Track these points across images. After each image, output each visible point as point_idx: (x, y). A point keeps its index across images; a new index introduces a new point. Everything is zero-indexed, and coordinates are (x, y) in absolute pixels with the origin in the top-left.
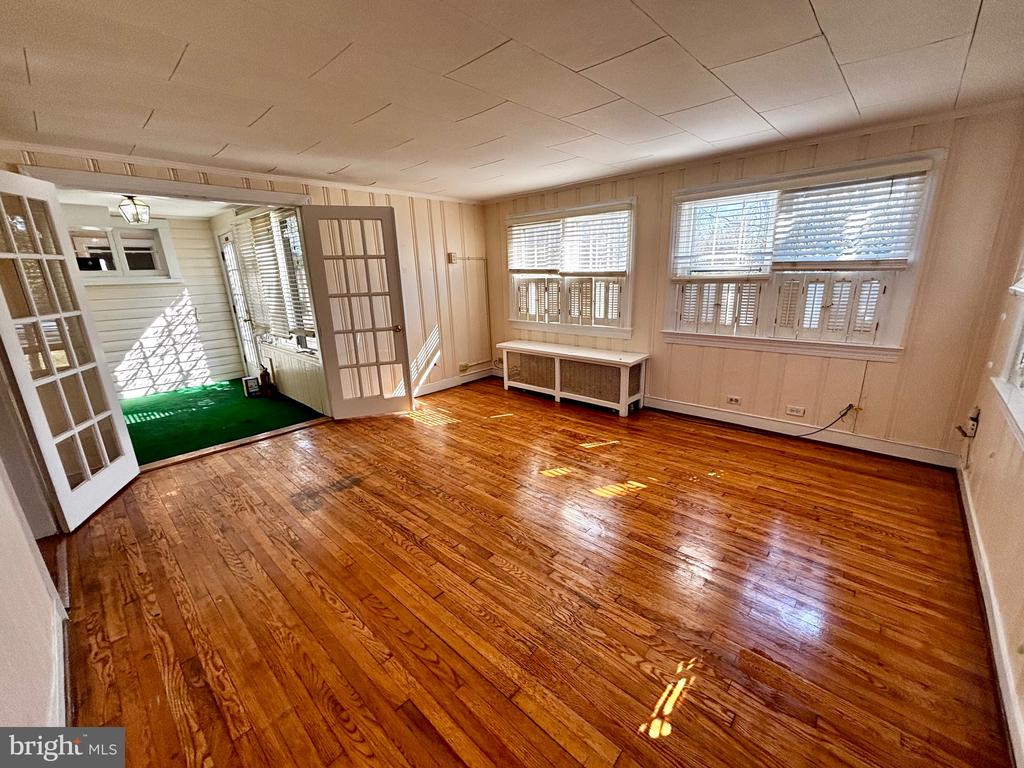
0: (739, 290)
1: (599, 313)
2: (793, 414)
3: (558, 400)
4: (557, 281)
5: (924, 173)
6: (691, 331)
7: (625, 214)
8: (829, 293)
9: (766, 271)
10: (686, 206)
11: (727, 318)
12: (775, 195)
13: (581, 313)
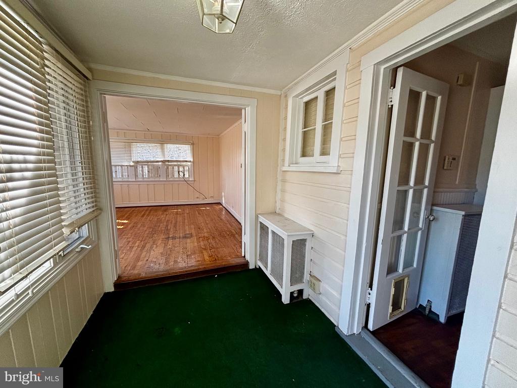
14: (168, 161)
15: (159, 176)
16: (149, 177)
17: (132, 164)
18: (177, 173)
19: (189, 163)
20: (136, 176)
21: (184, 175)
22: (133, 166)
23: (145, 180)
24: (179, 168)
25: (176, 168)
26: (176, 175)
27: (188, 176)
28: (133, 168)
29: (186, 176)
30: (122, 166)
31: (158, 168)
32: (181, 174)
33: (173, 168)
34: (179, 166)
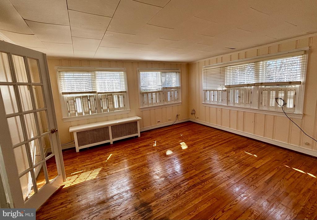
0: (156, 94)
1: (116, 106)
2: (170, 120)
3: (112, 143)
4: (93, 96)
5: (179, 72)
6: (147, 106)
7: (122, 73)
8: (171, 93)
9: (160, 90)
10: (141, 73)
11: (154, 101)
12: (159, 73)
13: (108, 107)
14: (262, 84)
15: (250, 102)
16: (240, 103)
17: (224, 89)
18: (274, 100)
19: (298, 86)
20: (228, 101)
21: (285, 104)
22: (225, 91)
23: (236, 106)
24: (277, 94)
25: (273, 94)
26: (273, 102)
27: (291, 106)
28: (226, 93)
29: (288, 106)
30: (218, 91)
31: (249, 93)
32: (281, 103)
33: (269, 94)
34: (277, 91)
